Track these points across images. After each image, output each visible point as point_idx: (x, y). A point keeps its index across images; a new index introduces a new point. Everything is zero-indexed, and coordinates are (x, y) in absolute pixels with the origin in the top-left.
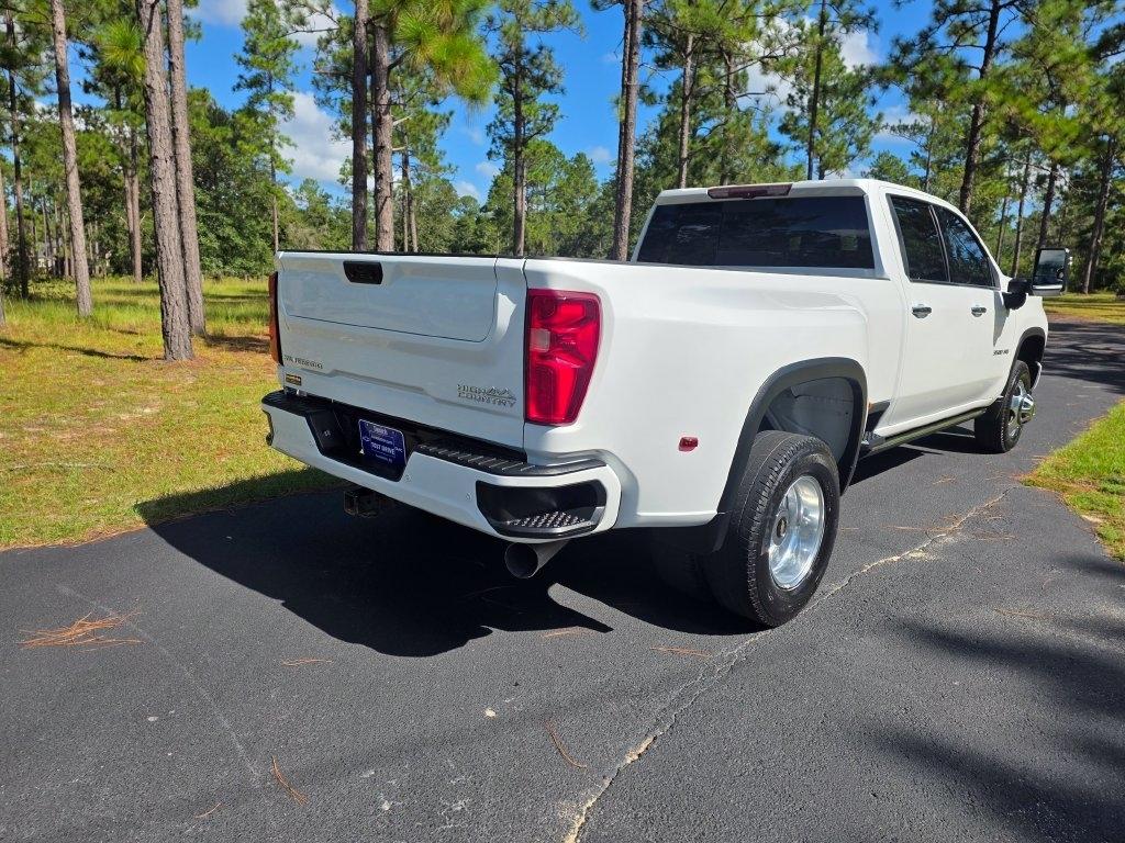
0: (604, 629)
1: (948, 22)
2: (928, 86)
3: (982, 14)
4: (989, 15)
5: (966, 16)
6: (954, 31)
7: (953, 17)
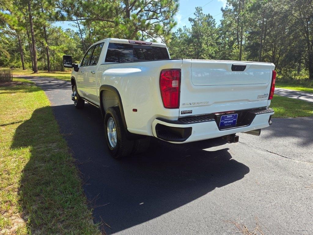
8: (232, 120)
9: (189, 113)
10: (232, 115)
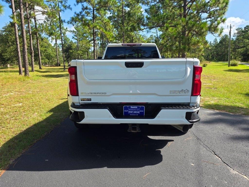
0: (173, 141)
1: (85, 11)
2: (86, 23)
3: (91, 10)
4: (93, 11)
5: (88, 10)
6: (86, 13)
7: (86, 10)
8: (139, 111)
9: (88, 100)
10: (137, 107)
